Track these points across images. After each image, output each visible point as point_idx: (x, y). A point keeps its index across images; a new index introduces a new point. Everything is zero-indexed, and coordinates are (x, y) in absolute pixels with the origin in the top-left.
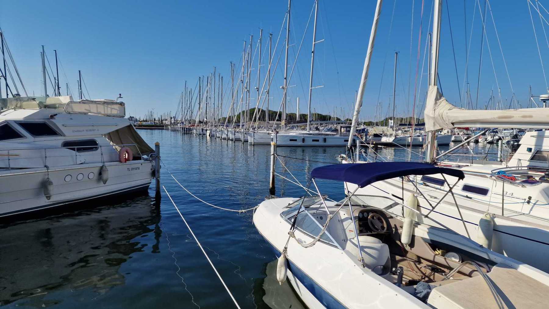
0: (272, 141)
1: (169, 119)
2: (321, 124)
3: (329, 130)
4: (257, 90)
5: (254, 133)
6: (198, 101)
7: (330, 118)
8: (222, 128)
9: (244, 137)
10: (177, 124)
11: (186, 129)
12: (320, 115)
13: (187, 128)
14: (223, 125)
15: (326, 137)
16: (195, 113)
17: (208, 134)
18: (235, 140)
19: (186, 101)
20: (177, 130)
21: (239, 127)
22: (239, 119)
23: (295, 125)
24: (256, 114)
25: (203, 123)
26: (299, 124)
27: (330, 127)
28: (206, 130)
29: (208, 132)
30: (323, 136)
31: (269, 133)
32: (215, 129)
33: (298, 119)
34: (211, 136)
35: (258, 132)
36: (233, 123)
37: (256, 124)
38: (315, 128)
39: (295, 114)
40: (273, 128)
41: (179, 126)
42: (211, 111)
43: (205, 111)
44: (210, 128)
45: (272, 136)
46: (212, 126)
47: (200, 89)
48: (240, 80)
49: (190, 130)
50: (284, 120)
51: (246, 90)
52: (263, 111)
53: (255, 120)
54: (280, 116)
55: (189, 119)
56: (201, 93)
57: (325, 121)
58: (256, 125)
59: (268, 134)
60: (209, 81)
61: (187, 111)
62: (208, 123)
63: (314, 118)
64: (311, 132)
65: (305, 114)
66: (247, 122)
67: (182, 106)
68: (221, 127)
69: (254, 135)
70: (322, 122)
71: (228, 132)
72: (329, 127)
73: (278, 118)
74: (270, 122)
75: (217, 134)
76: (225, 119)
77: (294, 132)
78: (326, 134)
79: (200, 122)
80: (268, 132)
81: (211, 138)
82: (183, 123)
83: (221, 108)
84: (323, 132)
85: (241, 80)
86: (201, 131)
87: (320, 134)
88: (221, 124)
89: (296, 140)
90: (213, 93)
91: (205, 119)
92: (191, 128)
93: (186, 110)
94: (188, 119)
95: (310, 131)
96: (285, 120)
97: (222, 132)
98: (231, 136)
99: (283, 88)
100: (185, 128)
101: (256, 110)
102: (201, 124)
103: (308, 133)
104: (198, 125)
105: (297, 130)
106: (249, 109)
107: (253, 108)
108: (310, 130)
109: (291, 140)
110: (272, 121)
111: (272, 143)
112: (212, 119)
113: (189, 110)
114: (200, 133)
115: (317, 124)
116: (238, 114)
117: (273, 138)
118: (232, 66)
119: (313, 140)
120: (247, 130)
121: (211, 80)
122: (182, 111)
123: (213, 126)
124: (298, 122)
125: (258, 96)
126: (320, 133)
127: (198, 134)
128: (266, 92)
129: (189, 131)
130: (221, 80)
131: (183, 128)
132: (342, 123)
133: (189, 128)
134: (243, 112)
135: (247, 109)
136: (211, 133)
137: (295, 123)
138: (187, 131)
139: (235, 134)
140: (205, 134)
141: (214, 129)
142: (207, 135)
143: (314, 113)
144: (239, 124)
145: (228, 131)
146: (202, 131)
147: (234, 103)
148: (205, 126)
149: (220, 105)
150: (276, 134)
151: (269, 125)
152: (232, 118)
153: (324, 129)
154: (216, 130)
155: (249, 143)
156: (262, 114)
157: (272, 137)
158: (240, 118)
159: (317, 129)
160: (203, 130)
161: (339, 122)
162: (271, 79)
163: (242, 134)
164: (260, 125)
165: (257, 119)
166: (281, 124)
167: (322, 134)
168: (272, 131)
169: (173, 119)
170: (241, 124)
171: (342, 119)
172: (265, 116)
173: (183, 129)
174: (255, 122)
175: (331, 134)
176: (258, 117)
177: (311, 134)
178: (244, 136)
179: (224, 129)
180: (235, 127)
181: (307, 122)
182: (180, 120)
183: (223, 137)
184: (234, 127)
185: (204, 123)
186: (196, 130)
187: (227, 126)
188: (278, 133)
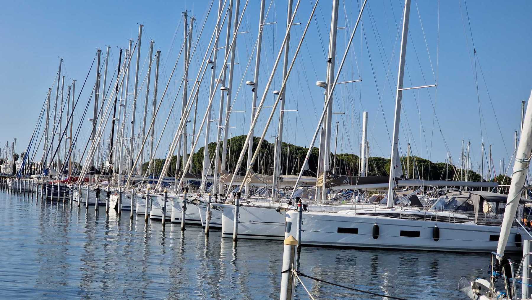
0: (289, 231)
1: (10, 160)
2: (426, 188)
3: (446, 206)
4: (252, 87)
5: (239, 205)
6: (90, 114)
7: (452, 172)
8: (152, 188)
9: (210, 218)
10: (31, 174)
11: (52, 189)
12: (424, 161)
13: (56, 187)
14: (154, 180)
15: (440, 224)
16: (80, 146)
17: (112, 205)
18: (185, 224)
19: (59, 111)
20: (30, 192)
21: (198, 188)
22: (197, 167)
23: (356, 187)
24: (246, 154)
25: (101, 175)
26: (364, 187)
27: (450, 198)
28: (109, 194)
29: (114, 198)
30: (432, 224)
31: (281, 208)
32: (131, 190)
33: (363, 171)
34: (121, 210)
35: (250, 204)
36: (181, 177)
37: (246, 183)
38: (410, 199)
39: (356, 156)
40: (292, 194)
41: (35, 179)
42: (125, 142)
43: (107, 142)
44: (118, 188)
45: (289, 217)
46: (125, 181)
47: (98, 81)
48: (207, 61)
49: (64, 191)
50: (324, 175)
51: (222, 88)
52: (265, 144)
53: (243, 171)
54: (314, 160)
55: (63, 162)
56: (101, 94)
57: (438, 179)
58: (245, 185)
59: (278, 211)
60: (123, 61)
61: (60, 141)
62: (114, 174)
63: (408, 170)
64: (398, 210)
65: (383, 159)
66: (219, 175)
67: (48, 124)
68: (149, 185)
69: (237, 212)
70: (429, 183)
71: (166, 202)
72: (447, 197)
73: (307, 168)
74: (284, 176)
75: (137, 204)
76: (160, 163)
77: (351, 209)
78: (439, 217)
79: (93, 171)
80: (277, 205)
81: (120, 215)
82: (46, 172)
83: (152, 136)
84: (431, 212)
85: (210, 62)
86: (94, 195)
87: (423, 216)
88: (150, 179)
89: (354, 231)
90: (132, 94)
91: (107, 164)
92: (68, 185)
93: (57, 137)
94: (60, 161)
95: (395, 207)
96: (327, 173)
97: (150, 201)
98: (174, 213)
99: (324, 85)
100: (50, 186)
101: (248, 143)
102: (96, 176)
103: (389, 211)
104: (87, 180)
105: (359, 201)
106: (229, 137)
107: (239, 135)
108: (396, 204)
109: (341, 230)
110: (291, 176)
111: (288, 239)
112: (127, 164)
113: (65, 136)
114: (90, 201)
115: (416, 188)
116: (197, 151)
117: (290, 223)
118: (188, 23)
119: (404, 234)
120: (219, 198)
121: (129, 57)
122: (46, 138)
123: (128, 184)
124: (364, 181)
125: (255, 105)
126: (423, 212)
127: (85, 204)
128: (277, 94)
129: (61, 195)
130: (154, 58)
131: (44, 185)
132: (485, 189)
133: (61, 187)
134: (212, 146)
135: (223, 139)
136: (121, 202)
137: (354, 183)
138: (55, 194)
139: (185, 208)
140: (104, 205)
141: (129, 190)
142: (109, 207)
143: (407, 156)
144: (197, 180)
145: (166, 197)
146: (98, 196)
147: (186, 122)
148: (105, 182)
149: (148, 127)
150: (300, 212)
151: (283, 186)
152: (181, 161)
153: (434, 202)
154: (135, 194)
155: (223, 235)
156: (263, 153)
157: (288, 220)
158: (201, 163)
159: (415, 201)
160: (98, 191)
161: (476, 184)
162: (292, 59)
163: (204, 209)
164: (256, 185)
165: (249, 167)
166: (314, 184)
167: (428, 217)
168: (290, 203)
169: (20, 161)
170: (203, 180)
171: (486, 176)
172: (272, 160)
173: (44, 188)
174: (244, 175)
175: (452, 218)
176: (250, 162)
177: (397, 215)
178: (210, 213)
179: (156, 191)
180: (187, 189)
181: (388, 182)
182: (39, 163)
183: (151, 213)
184: (183, 189)
185: (104, 173)
186: (80, 192)
187: (165, 184)
188: (306, 210)
